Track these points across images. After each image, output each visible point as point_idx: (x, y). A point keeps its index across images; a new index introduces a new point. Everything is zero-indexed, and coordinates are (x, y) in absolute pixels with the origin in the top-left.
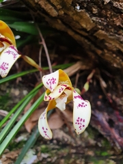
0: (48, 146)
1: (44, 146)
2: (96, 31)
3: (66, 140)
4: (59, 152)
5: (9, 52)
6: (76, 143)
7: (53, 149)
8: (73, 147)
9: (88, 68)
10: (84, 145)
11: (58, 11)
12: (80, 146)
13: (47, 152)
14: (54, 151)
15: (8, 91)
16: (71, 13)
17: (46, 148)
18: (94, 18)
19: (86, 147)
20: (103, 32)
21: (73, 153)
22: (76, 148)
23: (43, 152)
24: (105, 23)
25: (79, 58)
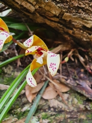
0: (47, 113)
1: (44, 114)
3: (61, 107)
4: (57, 118)
5: (3, 34)
6: (69, 109)
7: (51, 115)
8: (67, 113)
9: (68, 49)
10: (75, 110)
11: (34, 6)
12: (73, 111)
13: (47, 118)
14: (53, 117)
15: (12, 74)
16: (43, 6)
17: (46, 115)
18: (59, 5)
19: (78, 112)
20: (68, 14)
21: (68, 118)
22: (70, 112)
23: (43, 118)
24: (67, 7)
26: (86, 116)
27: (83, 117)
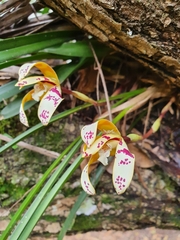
0: (111, 196)
1: (105, 196)
2: (161, 57)
3: (134, 189)
4: (125, 205)
5: (49, 98)
6: (148, 194)
7: (117, 200)
8: (144, 200)
9: (164, 95)
10: (159, 198)
12: (154, 199)
13: (110, 203)
14: (119, 203)
16: (124, 38)
17: (108, 198)
18: (154, 43)
19: (163, 201)
20: (171, 58)
21: (143, 208)
22: (149, 201)
23: (103, 202)
24: (170, 48)
25: (150, 82)
26: (176, 210)
27: (169, 210)
